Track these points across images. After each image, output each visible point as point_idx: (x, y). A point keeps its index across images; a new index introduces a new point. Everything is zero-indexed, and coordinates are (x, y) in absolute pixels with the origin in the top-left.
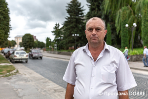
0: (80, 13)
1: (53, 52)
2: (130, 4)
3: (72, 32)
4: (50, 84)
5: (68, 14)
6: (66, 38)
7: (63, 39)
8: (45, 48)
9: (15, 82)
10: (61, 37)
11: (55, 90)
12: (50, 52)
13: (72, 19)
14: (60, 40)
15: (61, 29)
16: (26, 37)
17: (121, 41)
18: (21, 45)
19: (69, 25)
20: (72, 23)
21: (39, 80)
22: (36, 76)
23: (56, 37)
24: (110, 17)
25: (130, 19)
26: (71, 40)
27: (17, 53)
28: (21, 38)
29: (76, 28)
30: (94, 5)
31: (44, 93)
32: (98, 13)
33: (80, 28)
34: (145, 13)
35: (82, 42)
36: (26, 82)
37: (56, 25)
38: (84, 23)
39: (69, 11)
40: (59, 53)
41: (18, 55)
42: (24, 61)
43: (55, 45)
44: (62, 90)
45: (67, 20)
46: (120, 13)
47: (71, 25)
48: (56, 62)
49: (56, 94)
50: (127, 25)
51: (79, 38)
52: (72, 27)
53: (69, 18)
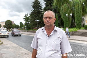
0: (40, 7)
1: (24, 31)
2: (68, 3)
3: (35, 19)
4: (22, 50)
5: (33, 8)
6: (32, 22)
7: (30, 23)
8: (19, 28)
10: (29, 22)
11: (25, 53)
12: (22, 31)
13: (35, 11)
14: (28, 23)
15: (29, 17)
16: (7, 22)
17: (63, 24)
18: (5, 27)
19: (33, 15)
20: (35, 13)
21: (16, 47)
22: (14, 45)
23: (26, 22)
24: (57, 10)
25: (69, 11)
26: (35, 24)
27: (2, 32)
28: (4, 23)
29: (38, 17)
30: (48, 3)
31: (19, 56)
32: (50, 8)
33: (40, 17)
34: (77, 8)
35: (42, 25)
36: (8, 49)
37: (26, 14)
38: (42, 14)
39: (33, 7)
40: (28, 32)
42: (6, 36)
43: (26, 27)
44: (30, 53)
45: (32, 12)
46: (62, 8)
47: (35, 15)
49: (26, 56)
50: (67, 15)
51: (40, 22)
52: (35, 16)
53: (33, 10)
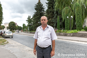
1: (27, 32)
2: (70, 6)
3: (38, 21)
7: (33, 24)
9: (7, 47)
11: (29, 50)
12: (25, 32)
13: (38, 13)
14: (31, 25)
15: (32, 19)
16: (11, 23)
19: (36, 17)
20: (38, 15)
24: (59, 12)
25: (70, 13)
30: (50, 6)
37: (29, 16)
39: (36, 9)
40: (30, 33)
41: (7, 34)
42: (11, 37)
43: (28, 28)
46: (64, 10)
48: (29, 37)
52: (38, 18)
53: (36, 13)
